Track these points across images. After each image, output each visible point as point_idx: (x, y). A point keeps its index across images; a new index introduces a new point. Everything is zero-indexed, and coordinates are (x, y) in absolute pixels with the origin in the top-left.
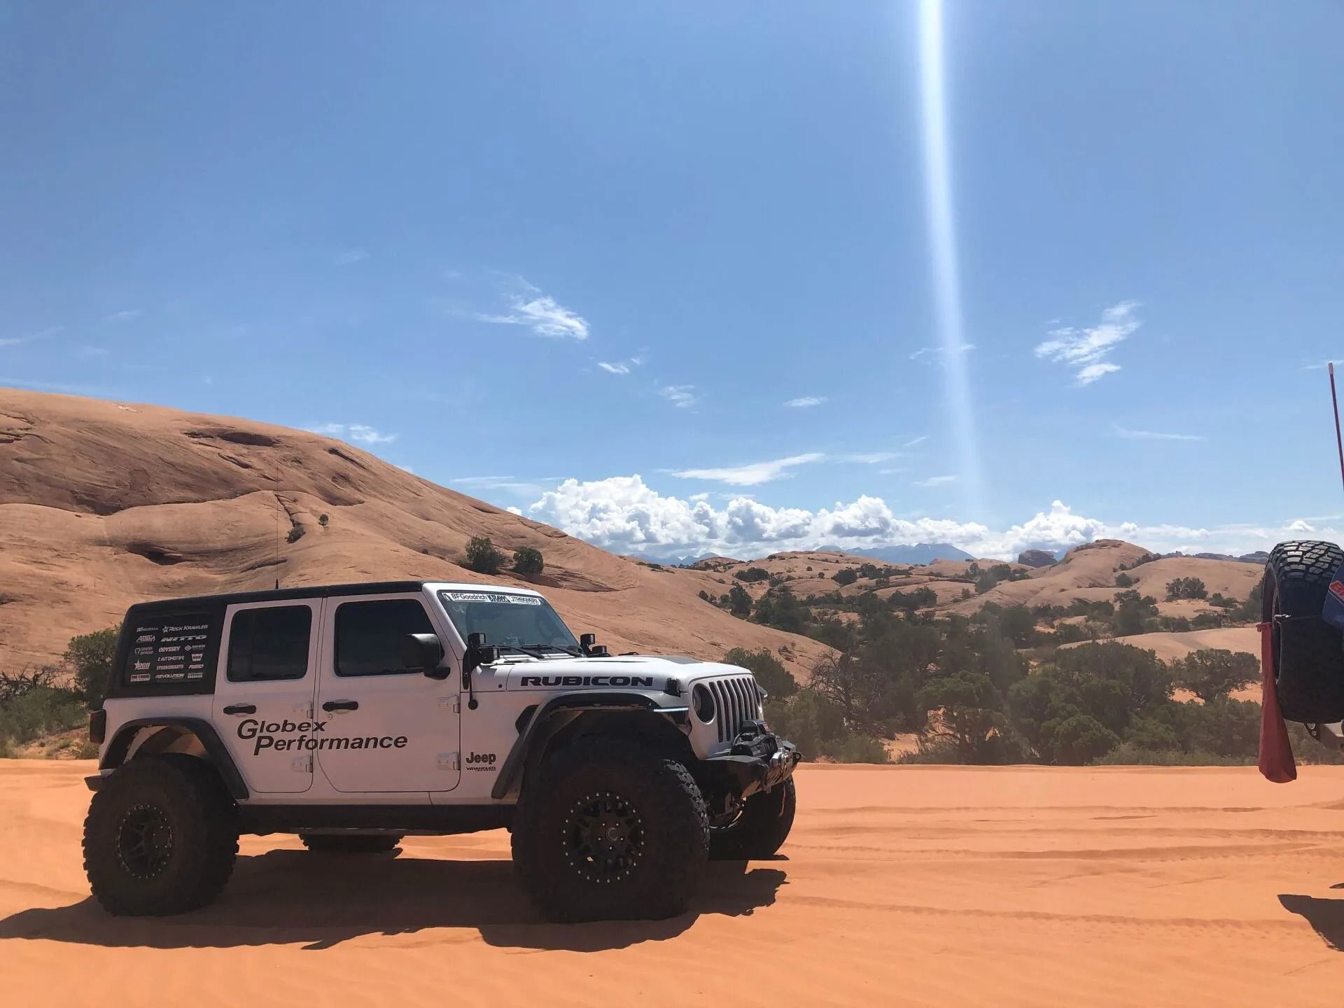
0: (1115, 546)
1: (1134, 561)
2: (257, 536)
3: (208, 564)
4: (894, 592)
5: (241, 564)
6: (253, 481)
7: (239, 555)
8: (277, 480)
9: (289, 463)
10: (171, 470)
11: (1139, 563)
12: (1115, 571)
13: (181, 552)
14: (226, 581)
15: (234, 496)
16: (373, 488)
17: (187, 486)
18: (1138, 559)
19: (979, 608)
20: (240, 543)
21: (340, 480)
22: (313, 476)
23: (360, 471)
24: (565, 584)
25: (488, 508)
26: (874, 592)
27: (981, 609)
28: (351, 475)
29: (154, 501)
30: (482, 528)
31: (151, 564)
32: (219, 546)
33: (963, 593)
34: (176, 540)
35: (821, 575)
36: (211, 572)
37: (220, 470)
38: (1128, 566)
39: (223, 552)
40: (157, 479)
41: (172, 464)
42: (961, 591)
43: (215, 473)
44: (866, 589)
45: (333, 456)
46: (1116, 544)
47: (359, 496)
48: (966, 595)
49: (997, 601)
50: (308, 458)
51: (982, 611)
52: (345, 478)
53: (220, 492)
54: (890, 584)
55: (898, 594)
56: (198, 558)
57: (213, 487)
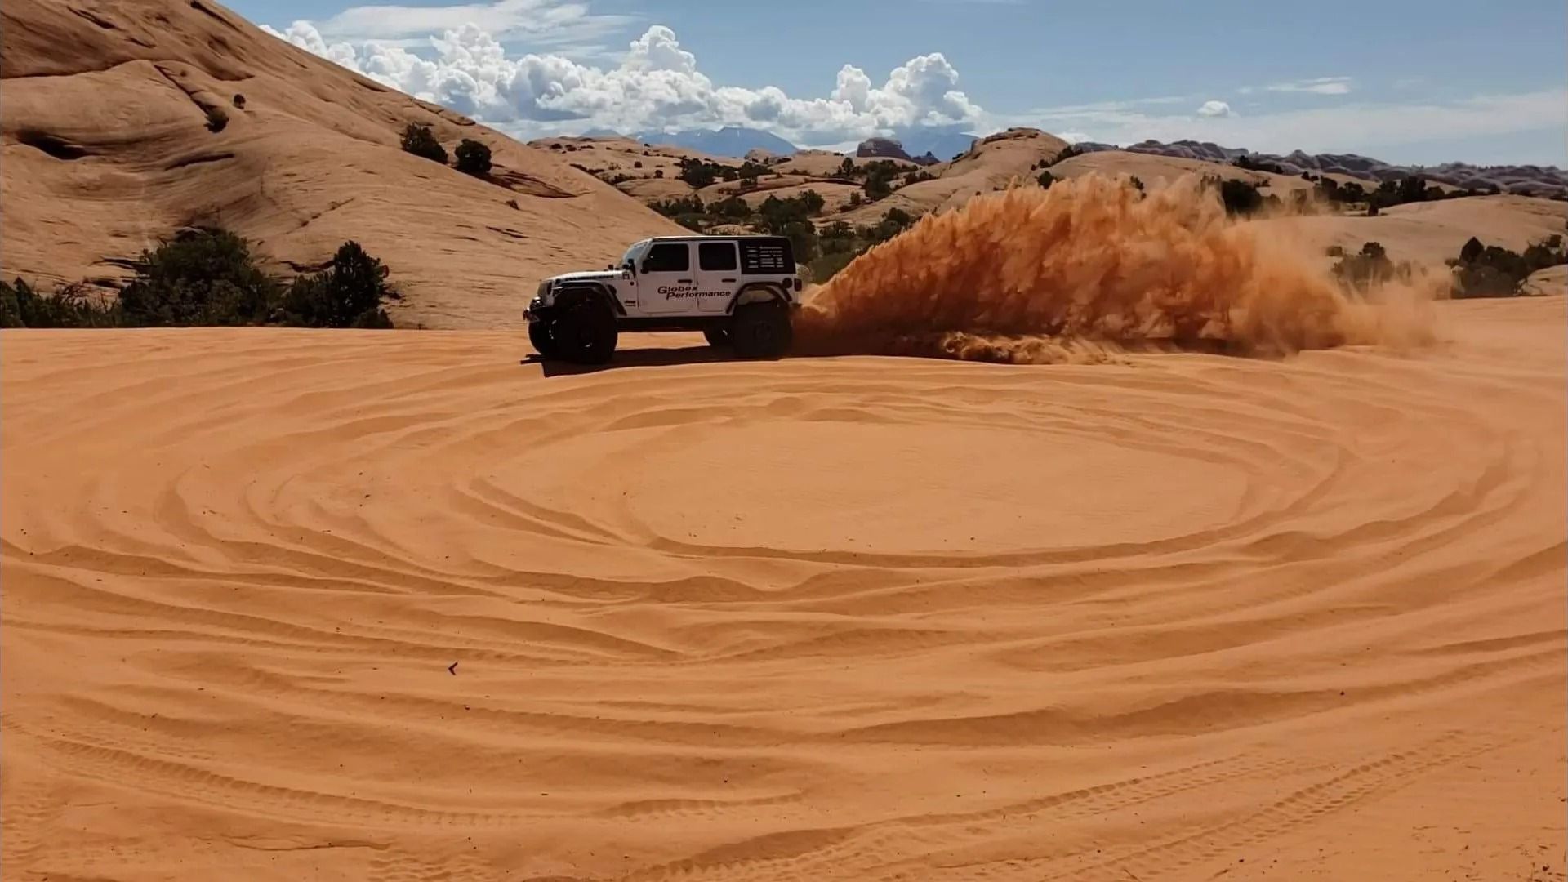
0: (1031, 137)
1: (1055, 157)
2: (166, 122)
3: (117, 159)
4: (768, 197)
5: (160, 158)
6: (123, 47)
7: (151, 147)
8: (150, 46)
9: (154, 21)
10: (19, 29)
11: (1060, 158)
12: (1034, 168)
13: (82, 143)
14: (149, 181)
15: (105, 67)
16: (256, 58)
17: (43, 52)
18: (1058, 153)
19: (883, 216)
20: (148, 131)
21: (216, 45)
22: (187, 40)
23: (234, 33)
24: (516, 187)
25: (377, 86)
26: (742, 197)
27: (885, 218)
28: (228, 38)
29: (14, 73)
30: (382, 111)
31: (49, 159)
32: (122, 134)
33: (852, 198)
34: (69, 127)
35: (659, 174)
36: (125, 170)
37: (78, 31)
38: (1050, 162)
39: (131, 143)
40: (6, 42)
41: (15, 20)
42: (850, 196)
43: (76, 35)
44: (729, 194)
45: (197, 11)
46: (1033, 134)
47: (243, 68)
48: (856, 202)
49: (902, 208)
50: (173, 13)
51: (885, 221)
52: (222, 42)
53: (88, 61)
54: (759, 186)
55: (773, 200)
56: (102, 151)
57: (77, 55)
